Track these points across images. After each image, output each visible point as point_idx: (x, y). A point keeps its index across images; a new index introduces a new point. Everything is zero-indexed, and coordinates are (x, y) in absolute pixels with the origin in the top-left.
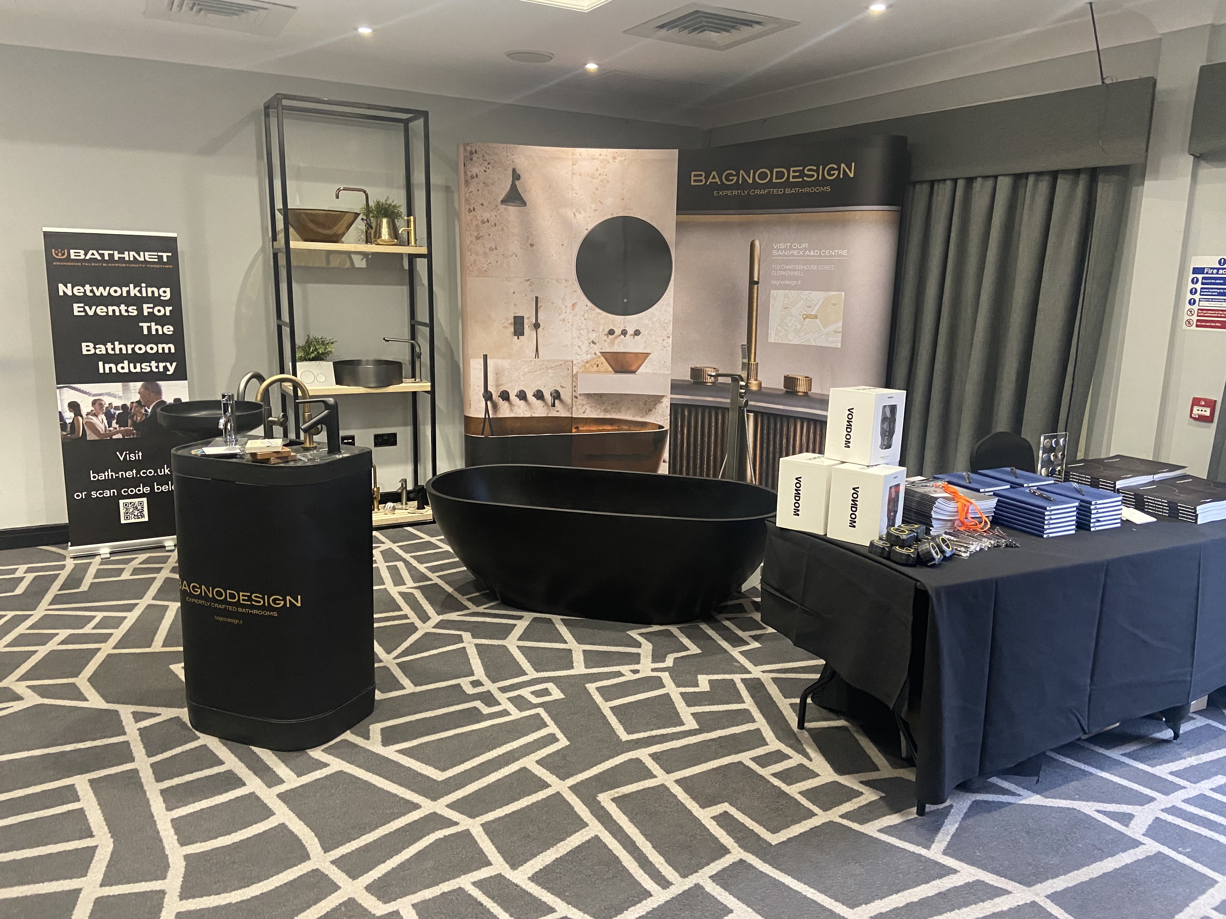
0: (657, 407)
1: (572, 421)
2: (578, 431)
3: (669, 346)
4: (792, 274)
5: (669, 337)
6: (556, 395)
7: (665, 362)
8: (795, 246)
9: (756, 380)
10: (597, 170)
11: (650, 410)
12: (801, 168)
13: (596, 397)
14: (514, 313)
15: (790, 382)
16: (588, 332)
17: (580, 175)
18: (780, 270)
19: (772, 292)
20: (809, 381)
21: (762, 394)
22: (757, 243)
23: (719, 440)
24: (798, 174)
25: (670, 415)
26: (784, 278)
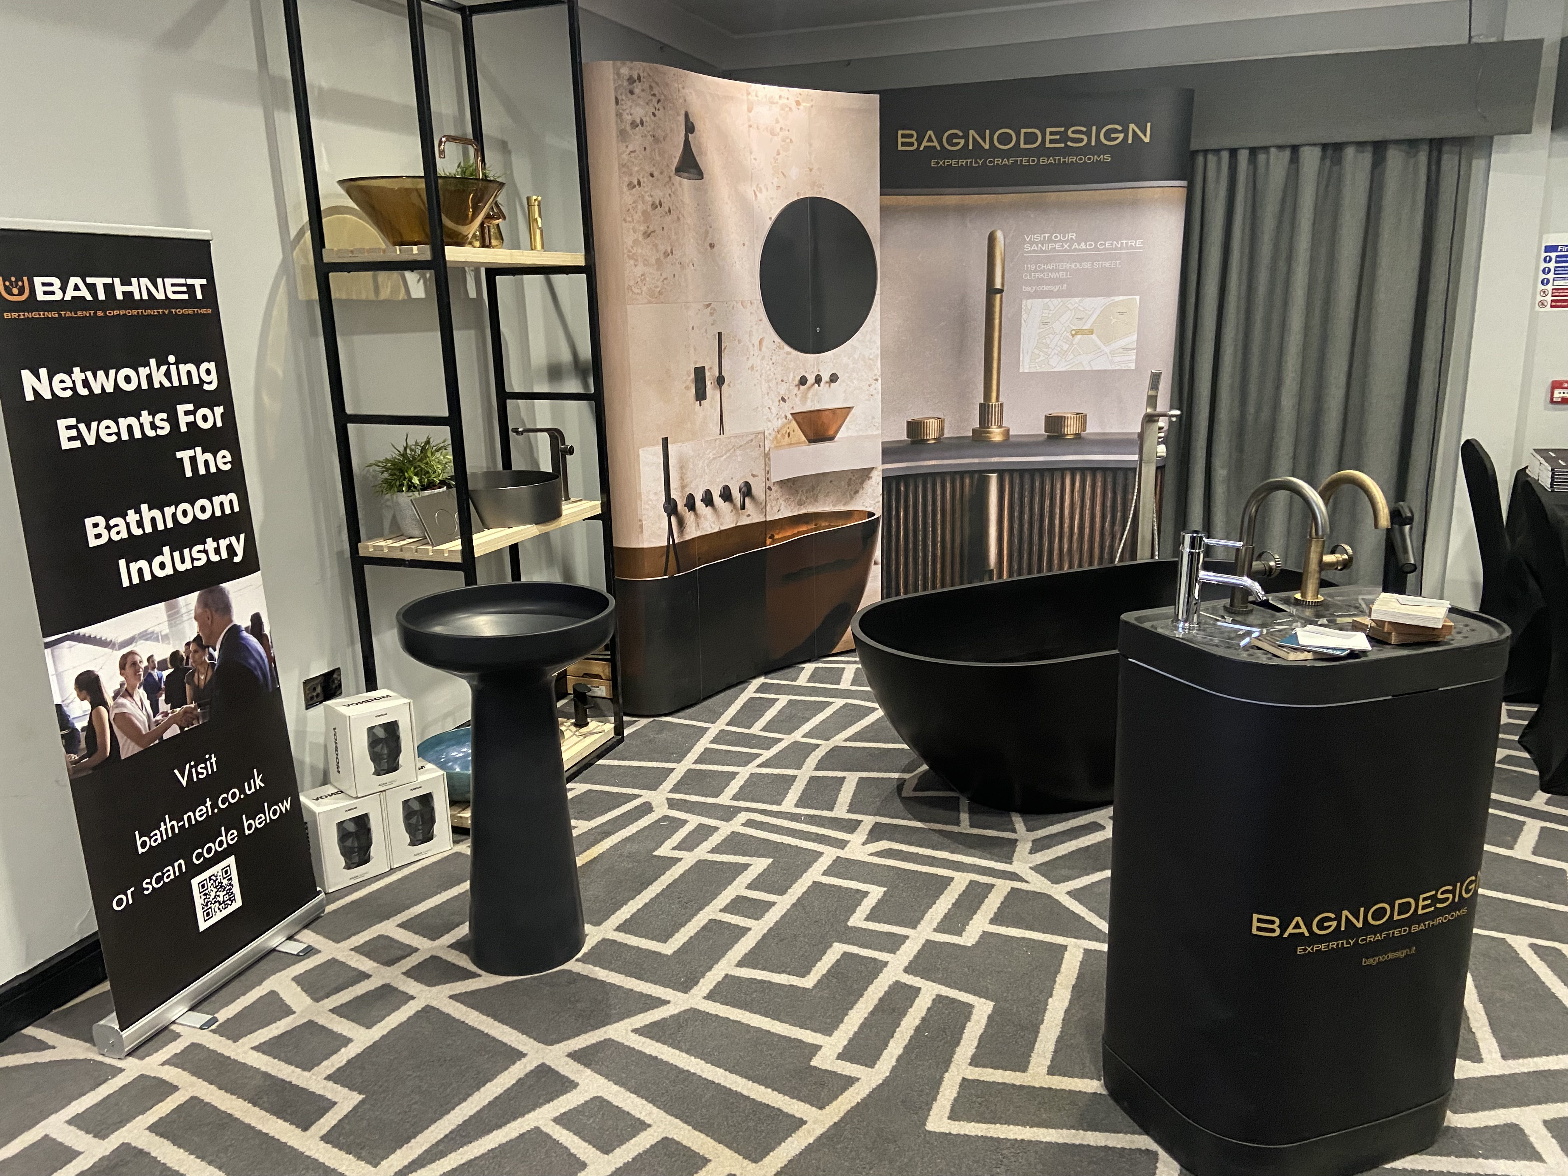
0: (865, 485)
1: (767, 527)
2: (774, 541)
3: (878, 393)
4: (1053, 275)
5: (877, 380)
6: (747, 491)
7: (873, 418)
8: (1056, 237)
9: (1000, 427)
10: (777, 122)
11: (857, 492)
12: (1062, 129)
13: (789, 484)
14: (695, 362)
15: (1054, 424)
16: (777, 383)
17: (758, 128)
18: (1035, 271)
19: (1024, 302)
20: (1082, 419)
21: (1010, 444)
22: (999, 235)
23: (948, 518)
24: (1058, 137)
25: (883, 494)
26: (1040, 282)
